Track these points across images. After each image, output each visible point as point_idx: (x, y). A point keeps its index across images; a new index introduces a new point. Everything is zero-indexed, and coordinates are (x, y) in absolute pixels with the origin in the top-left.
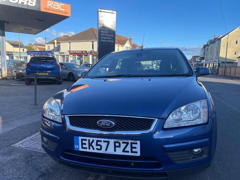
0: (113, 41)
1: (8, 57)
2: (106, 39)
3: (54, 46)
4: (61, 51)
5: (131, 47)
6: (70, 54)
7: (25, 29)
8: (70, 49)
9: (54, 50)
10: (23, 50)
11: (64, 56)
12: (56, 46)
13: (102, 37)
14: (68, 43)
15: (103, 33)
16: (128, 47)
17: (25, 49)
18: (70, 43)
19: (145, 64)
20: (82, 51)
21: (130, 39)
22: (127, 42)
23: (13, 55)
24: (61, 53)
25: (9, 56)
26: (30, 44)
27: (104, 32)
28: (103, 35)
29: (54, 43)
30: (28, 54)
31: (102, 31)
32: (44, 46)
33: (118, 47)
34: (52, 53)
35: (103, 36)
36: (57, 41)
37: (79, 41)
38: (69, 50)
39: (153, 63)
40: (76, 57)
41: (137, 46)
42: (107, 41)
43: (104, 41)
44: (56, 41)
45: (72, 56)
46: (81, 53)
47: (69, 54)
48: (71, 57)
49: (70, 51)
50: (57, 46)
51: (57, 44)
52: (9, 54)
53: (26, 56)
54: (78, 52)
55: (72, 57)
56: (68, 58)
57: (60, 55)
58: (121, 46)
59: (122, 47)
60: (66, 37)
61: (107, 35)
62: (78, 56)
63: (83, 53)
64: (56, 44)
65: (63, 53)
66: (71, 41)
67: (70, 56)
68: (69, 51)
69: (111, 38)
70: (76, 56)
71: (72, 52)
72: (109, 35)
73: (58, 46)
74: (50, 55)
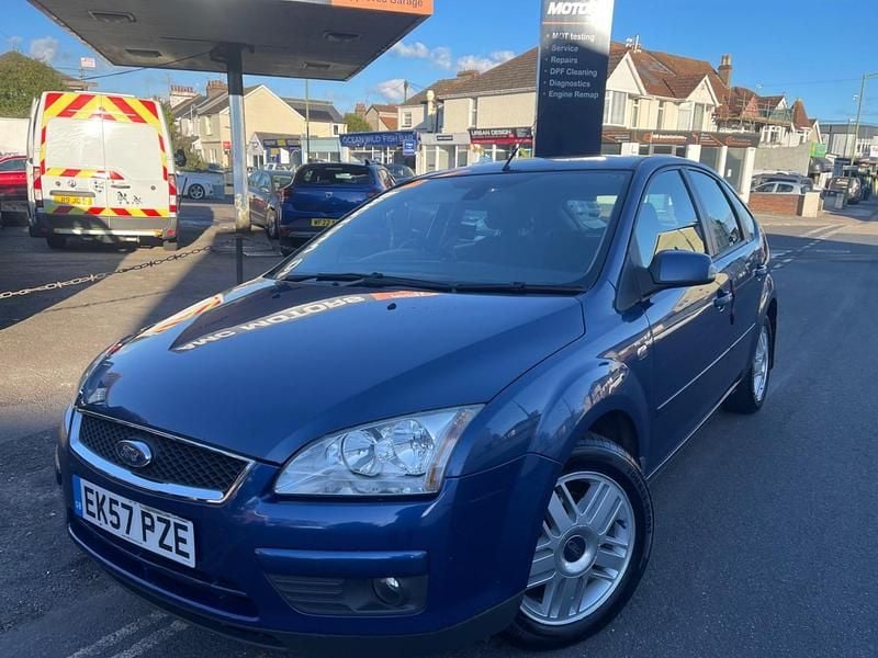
0: (595, 96)
1: (287, 153)
2: (567, 89)
3: (426, 111)
4: (445, 131)
5: (718, 105)
6: (474, 139)
7: (309, 65)
8: (475, 122)
9: (423, 128)
10: (336, 128)
11: (454, 147)
12: (431, 111)
13: (552, 83)
14: (471, 101)
15: (556, 66)
16: (702, 105)
17: (340, 126)
18: (475, 99)
19: (775, 172)
20: (514, 130)
21: (720, 68)
22: (703, 82)
23: (300, 146)
24: (444, 138)
25: (291, 152)
26: (360, 108)
27: (561, 61)
28: (557, 71)
29: (425, 103)
30: (343, 145)
31: (553, 59)
32: (396, 111)
33: (661, 105)
34: (415, 138)
35: (558, 77)
36: (435, 94)
37: (507, 91)
38: (470, 125)
39: (818, 167)
40: (490, 153)
41: (750, 95)
42: (570, 95)
43: (560, 95)
44: (431, 95)
45: (478, 146)
46: (512, 136)
47: (469, 142)
48: (475, 151)
49: (476, 130)
50: (435, 112)
51: (435, 105)
52: (290, 143)
53: (336, 151)
54: (502, 132)
55: (480, 151)
56: (464, 157)
57: (441, 147)
58: (675, 103)
59: (679, 104)
60: (469, 77)
61: (575, 73)
62: (499, 147)
63: (516, 137)
64: (430, 105)
65: (450, 138)
66: (481, 93)
67: (472, 146)
68: (470, 130)
69: (589, 85)
70: (494, 146)
71: (480, 133)
72: (581, 73)
73: (438, 110)
74: (406, 147)
